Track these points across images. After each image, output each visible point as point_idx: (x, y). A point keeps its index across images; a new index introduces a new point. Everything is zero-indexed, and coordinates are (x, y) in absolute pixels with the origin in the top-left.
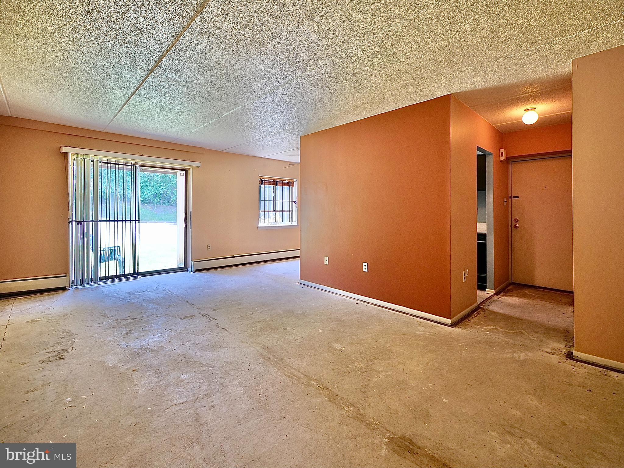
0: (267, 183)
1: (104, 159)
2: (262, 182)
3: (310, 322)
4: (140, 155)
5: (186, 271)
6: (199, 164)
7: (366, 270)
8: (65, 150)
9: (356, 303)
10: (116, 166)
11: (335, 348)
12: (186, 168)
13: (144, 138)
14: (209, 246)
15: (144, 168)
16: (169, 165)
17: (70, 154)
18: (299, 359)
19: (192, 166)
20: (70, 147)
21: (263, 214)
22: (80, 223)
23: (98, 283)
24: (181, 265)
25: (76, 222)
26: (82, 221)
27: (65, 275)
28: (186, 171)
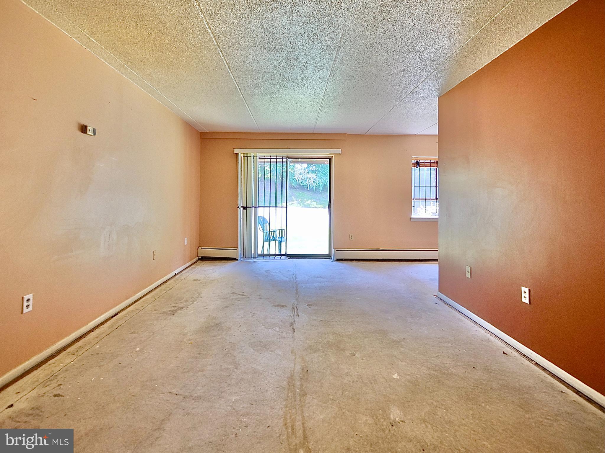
0: (424, 165)
1: (262, 155)
2: (417, 164)
3: (395, 357)
4: (288, 148)
5: (329, 259)
6: (340, 151)
7: (527, 301)
8: (236, 151)
9: (504, 353)
11: (390, 414)
12: (329, 156)
13: (290, 133)
14: (352, 236)
16: (315, 154)
17: (240, 154)
18: (324, 405)
19: (335, 154)
20: (240, 148)
21: (418, 202)
22: (244, 208)
23: (256, 259)
24: (327, 253)
25: (242, 207)
26: (247, 207)
27: (236, 248)
28: (330, 159)
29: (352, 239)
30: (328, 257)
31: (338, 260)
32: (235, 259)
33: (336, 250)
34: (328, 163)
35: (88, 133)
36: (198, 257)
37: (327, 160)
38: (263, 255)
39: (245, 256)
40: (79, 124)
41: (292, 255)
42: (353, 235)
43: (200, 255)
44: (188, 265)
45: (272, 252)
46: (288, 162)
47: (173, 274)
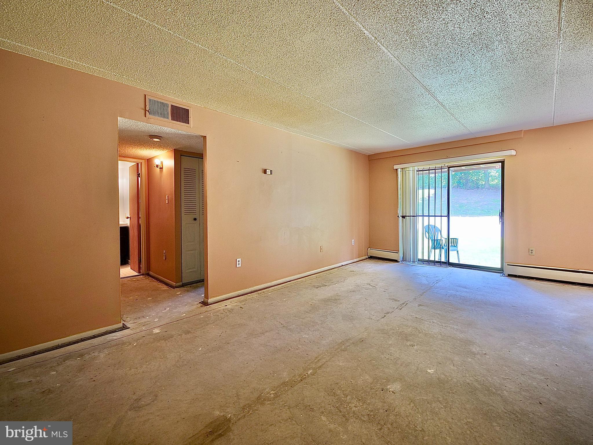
1: (421, 168)
4: (448, 157)
5: (500, 273)
6: (513, 152)
8: (396, 167)
10: (441, 170)
12: (501, 160)
13: (443, 143)
15: (456, 168)
17: (399, 169)
19: (507, 156)
20: (401, 164)
22: (403, 217)
24: (499, 266)
25: (401, 216)
26: (405, 216)
27: (397, 251)
28: (503, 162)
29: (532, 254)
30: (500, 271)
31: (509, 275)
32: (396, 261)
33: (508, 265)
34: (500, 168)
35: (267, 173)
36: (367, 255)
37: (499, 164)
38: (423, 261)
39: (404, 259)
40: (262, 169)
41: (455, 264)
42: (534, 249)
43: (370, 255)
44: (355, 260)
45: (432, 258)
46: (450, 171)
47: (340, 264)
